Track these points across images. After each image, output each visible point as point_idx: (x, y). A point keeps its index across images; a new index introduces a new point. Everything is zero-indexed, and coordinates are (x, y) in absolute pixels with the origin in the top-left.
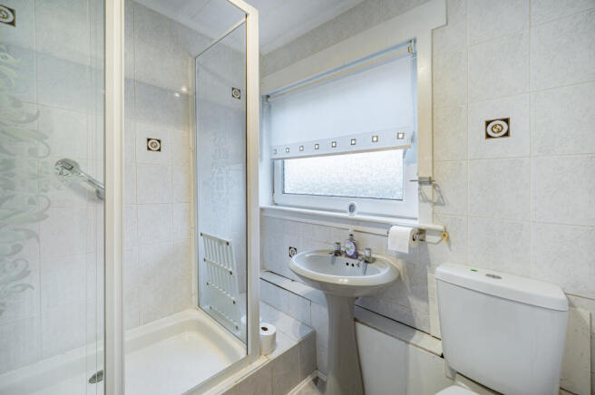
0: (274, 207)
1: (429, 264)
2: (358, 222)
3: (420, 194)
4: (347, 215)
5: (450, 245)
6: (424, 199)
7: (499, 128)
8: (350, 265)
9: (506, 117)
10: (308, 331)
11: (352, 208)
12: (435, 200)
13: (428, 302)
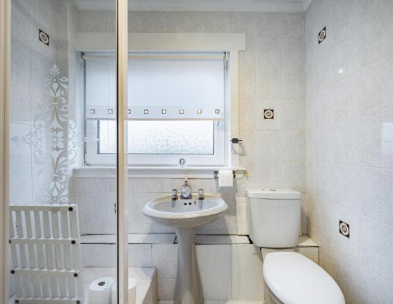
0: (87, 167)
1: (237, 192)
2: (188, 171)
3: (232, 149)
4: (179, 167)
5: (248, 179)
6: (234, 153)
7: (269, 114)
8: (188, 204)
9: (272, 109)
10: (152, 271)
11: (182, 161)
12: (240, 153)
13: (236, 215)
